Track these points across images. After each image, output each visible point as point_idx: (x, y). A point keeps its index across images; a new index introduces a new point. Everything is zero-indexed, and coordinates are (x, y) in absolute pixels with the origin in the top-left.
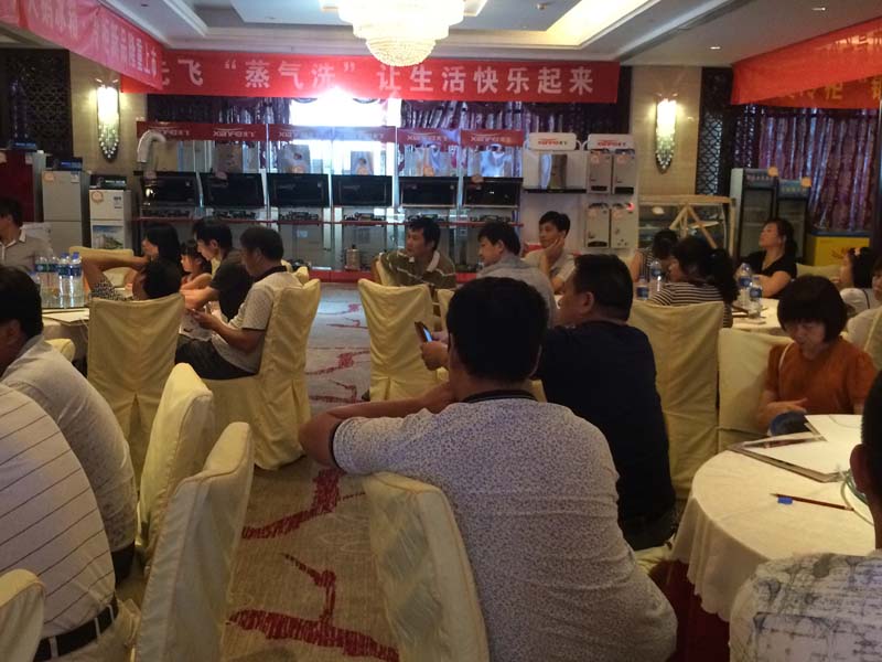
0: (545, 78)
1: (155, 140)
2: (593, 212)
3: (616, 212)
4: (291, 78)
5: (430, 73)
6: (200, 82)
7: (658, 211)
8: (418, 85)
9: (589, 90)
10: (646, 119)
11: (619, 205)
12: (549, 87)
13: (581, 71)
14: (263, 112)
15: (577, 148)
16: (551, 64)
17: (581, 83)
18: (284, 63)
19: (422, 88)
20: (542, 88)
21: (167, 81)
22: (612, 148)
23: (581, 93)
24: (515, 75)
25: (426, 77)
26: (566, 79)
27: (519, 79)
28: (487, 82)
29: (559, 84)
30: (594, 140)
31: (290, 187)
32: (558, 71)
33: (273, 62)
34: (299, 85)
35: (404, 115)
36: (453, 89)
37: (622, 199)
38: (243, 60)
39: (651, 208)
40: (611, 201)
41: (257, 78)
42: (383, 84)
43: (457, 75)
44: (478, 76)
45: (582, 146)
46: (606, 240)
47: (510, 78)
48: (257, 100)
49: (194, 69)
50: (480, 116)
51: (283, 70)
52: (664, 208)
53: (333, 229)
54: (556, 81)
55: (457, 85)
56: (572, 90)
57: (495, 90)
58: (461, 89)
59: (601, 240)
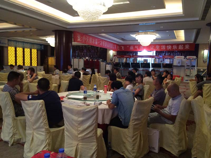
0: (180, 46)
1: (116, 58)
2: (187, 70)
3: (191, 70)
4: (137, 48)
5: (159, 46)
6: (124, 49)
7: (202, 70)
8: (157, 48)
9: (189, 48)
10: (201, 53)
11: (192, 69)
12: (181, 48)
13: (187, 45)
14: (134, 53)
15: (184, 58)
16: (181, 44)
17: (187, 47)
18: (136, 46)
19: (158, 49)
20: (180, 48)
21: (119, 49)
22: (191, 59)
23: (187, 49)
24: (174, 46)
25: (159, 47)
26: (184, 47)
27: (175, 47)
28: (169, 48)
29: (183, 48)
30: (188, 57)
31: (134, 65)
32: (183, 45)
33: (134, 46)
34: (138, 49)
35: (156, 53)
36: (163, 49)
37: (193, 68)
38: (130, 46)
39: (200, 69)
40: (191, 68)
41: (132, 48)
42: (151, 48)
43: (164, 47)
44: (168, 47)
45: (185, 58)
46: (189, 75)
47: (173, 47)
48: (133, 52)
49: (123, 47)
50: (169, 53)
51: (136, 47)
52: (203, 70)
53: (141, 72)
54: (182, 47)
55: (164, 48)
56: (185, 48)
57: (170, 49)
58: (165, 49)
59: (188, 75)
